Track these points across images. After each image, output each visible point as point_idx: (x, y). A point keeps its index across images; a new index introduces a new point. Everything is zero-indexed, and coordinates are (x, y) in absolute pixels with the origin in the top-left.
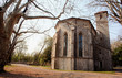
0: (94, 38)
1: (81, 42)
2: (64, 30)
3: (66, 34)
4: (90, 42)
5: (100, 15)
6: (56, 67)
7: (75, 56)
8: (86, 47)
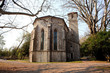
1: (56, 37)
4: (64, 37)
5: (72, 15)
6: (34, 60)
7: (51, 50)
8: (60, 42)
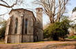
0: (34, 22)
2: (16, 16)
3: (17, 19)
4: (32, 25)
